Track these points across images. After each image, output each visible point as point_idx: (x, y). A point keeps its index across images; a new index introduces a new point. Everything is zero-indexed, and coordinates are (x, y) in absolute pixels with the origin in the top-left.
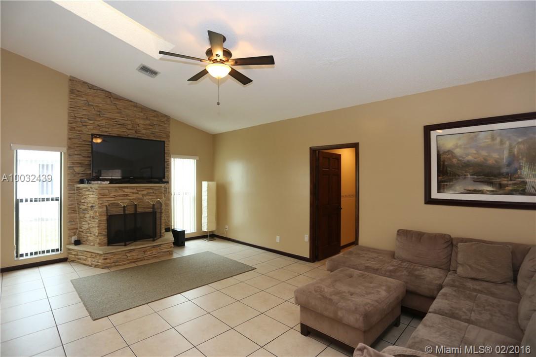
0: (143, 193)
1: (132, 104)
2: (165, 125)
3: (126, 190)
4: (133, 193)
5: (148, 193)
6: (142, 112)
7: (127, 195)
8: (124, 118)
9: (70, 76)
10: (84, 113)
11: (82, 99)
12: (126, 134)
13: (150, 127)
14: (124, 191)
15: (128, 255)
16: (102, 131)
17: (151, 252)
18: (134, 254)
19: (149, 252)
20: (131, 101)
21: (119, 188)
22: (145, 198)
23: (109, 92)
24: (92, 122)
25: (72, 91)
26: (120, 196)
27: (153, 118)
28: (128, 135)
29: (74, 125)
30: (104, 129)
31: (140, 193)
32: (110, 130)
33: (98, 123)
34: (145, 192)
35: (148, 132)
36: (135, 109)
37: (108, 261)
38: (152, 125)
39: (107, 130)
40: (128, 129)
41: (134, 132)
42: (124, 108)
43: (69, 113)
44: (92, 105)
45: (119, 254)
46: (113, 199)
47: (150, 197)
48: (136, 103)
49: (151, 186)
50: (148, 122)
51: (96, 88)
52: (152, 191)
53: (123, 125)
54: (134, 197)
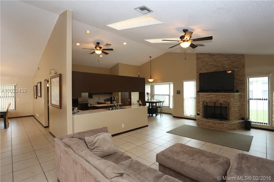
0: (219, 97)
1: (221, 55)
2: (241, 60)
3: (211, 95)
4: (215, 97)
5: (222, 97)
6: (226, 57)
7: (212, 98)
8: (217, 63)
9: (197, 53)
10: (201, 65)
11: (200, 60)
12: (218, 70)
13: (231, 64)
14: (210, 96)
15: (207, 123)
16: (208, 71)
17: (218, 125)
18: (209, 123)
19: (217, 125)
20: (220, 54)
21: (208, 94)
22: (220, 100)
23: (210, 54)
24: (204, 68)
25: (197, 59)
26: (208, 98)
27: (233, 59)
28: (219, 70)
29: (198, 71)
30: (208, 70)
31: (217, 97)
32: (211, 70)
33: (206, 68)
34: (220, 97)
35: (230, 66)
36: (222, 57)
37: (199, 123)
38: (233, 62)
39: (210, 70)
40: (219, 67)
41: (222, 68)
42: (217, 58)
43: (197, 67)
44: (204, 61)
45: (203, 121)
46: (205, 99)
47: (223, 99)
48: (223, 54)
49: (224, 94)
50: (230, 61)
51: (205, 54)
52: (224, 96)
53: (217, 66)
54: (215, 98)
